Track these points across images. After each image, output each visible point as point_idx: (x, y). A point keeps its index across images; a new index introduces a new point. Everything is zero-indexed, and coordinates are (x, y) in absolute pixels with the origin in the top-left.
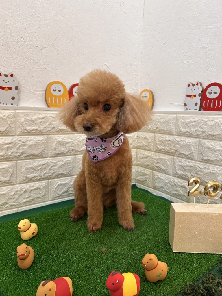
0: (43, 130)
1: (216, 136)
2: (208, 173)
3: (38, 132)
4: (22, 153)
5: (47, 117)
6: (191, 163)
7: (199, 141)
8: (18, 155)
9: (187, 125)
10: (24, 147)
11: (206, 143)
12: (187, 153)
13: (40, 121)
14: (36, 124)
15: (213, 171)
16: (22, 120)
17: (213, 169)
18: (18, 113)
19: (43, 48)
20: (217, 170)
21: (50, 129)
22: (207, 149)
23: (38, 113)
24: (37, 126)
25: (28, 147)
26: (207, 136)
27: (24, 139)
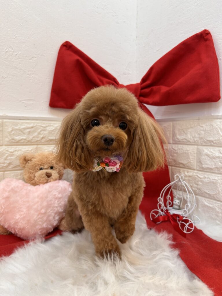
0: (32, 139)
1: (214, 142)
2: (208, 182)
3: (26, 141)
4: (10, 164)
5: (35, 126)
6: (190, 173)
7: (198, 149)
8: (5, 165)
9: (184, 132)
10: (12, 158)
11: (205, 150)
12: (185, 162)
13: (29, 130)
14: (24, 133)
15: (213, 180)
16: (10, 129)
17: (213, 178)
18: (6, 122)
19: (32, 58)
20: (218, 179)
21: (39, 139)
22: (206, 156)
23: (27, 123)
24: (25, 136)
25: (16, 157)
26: (205, 142)
27: (12, 149)
